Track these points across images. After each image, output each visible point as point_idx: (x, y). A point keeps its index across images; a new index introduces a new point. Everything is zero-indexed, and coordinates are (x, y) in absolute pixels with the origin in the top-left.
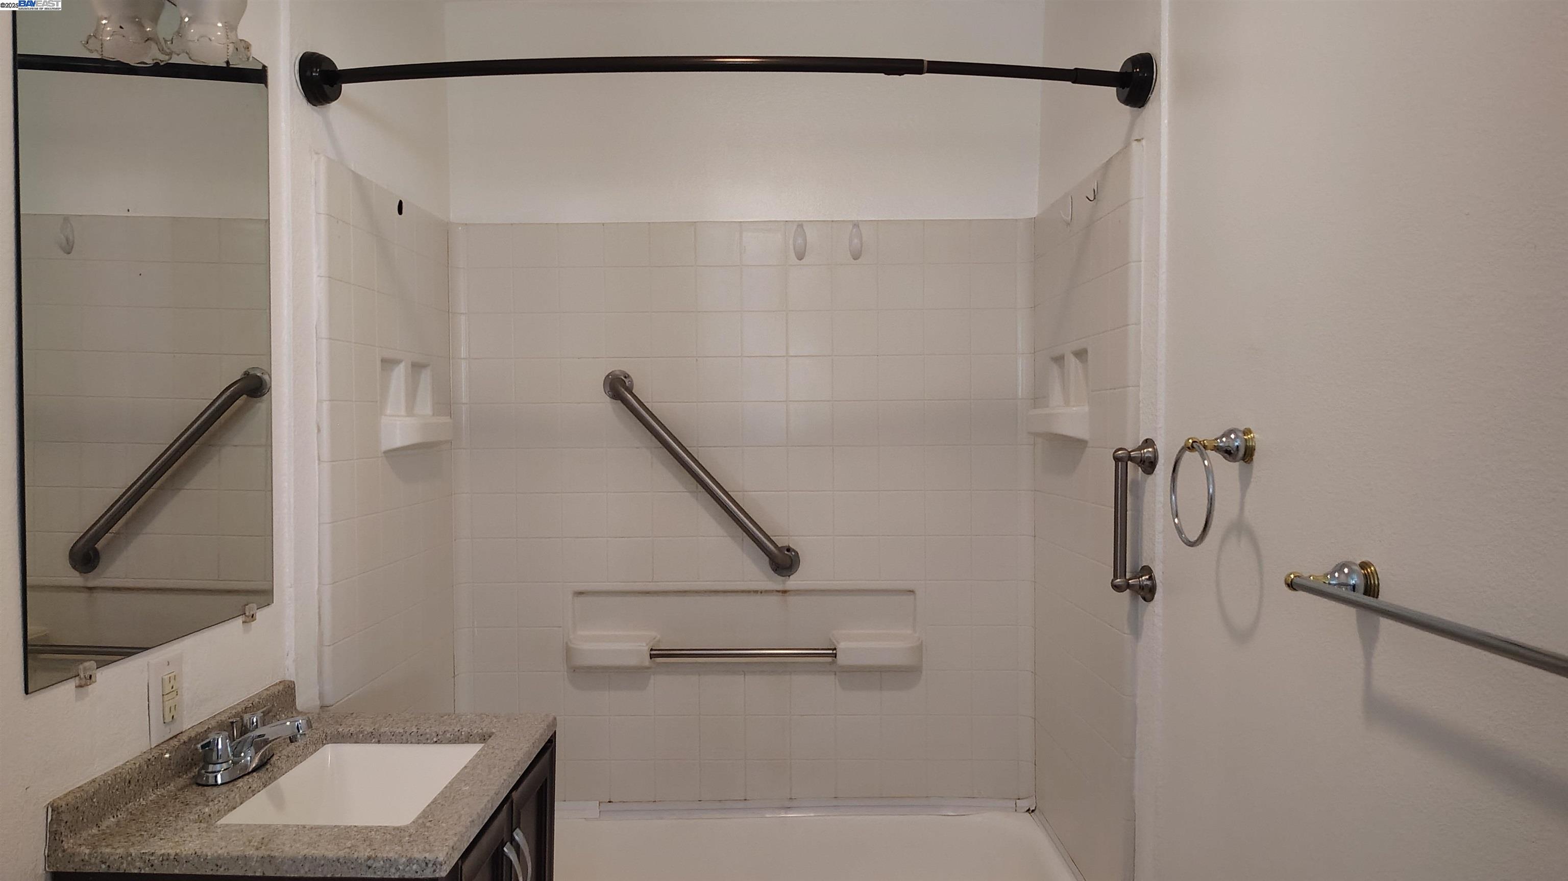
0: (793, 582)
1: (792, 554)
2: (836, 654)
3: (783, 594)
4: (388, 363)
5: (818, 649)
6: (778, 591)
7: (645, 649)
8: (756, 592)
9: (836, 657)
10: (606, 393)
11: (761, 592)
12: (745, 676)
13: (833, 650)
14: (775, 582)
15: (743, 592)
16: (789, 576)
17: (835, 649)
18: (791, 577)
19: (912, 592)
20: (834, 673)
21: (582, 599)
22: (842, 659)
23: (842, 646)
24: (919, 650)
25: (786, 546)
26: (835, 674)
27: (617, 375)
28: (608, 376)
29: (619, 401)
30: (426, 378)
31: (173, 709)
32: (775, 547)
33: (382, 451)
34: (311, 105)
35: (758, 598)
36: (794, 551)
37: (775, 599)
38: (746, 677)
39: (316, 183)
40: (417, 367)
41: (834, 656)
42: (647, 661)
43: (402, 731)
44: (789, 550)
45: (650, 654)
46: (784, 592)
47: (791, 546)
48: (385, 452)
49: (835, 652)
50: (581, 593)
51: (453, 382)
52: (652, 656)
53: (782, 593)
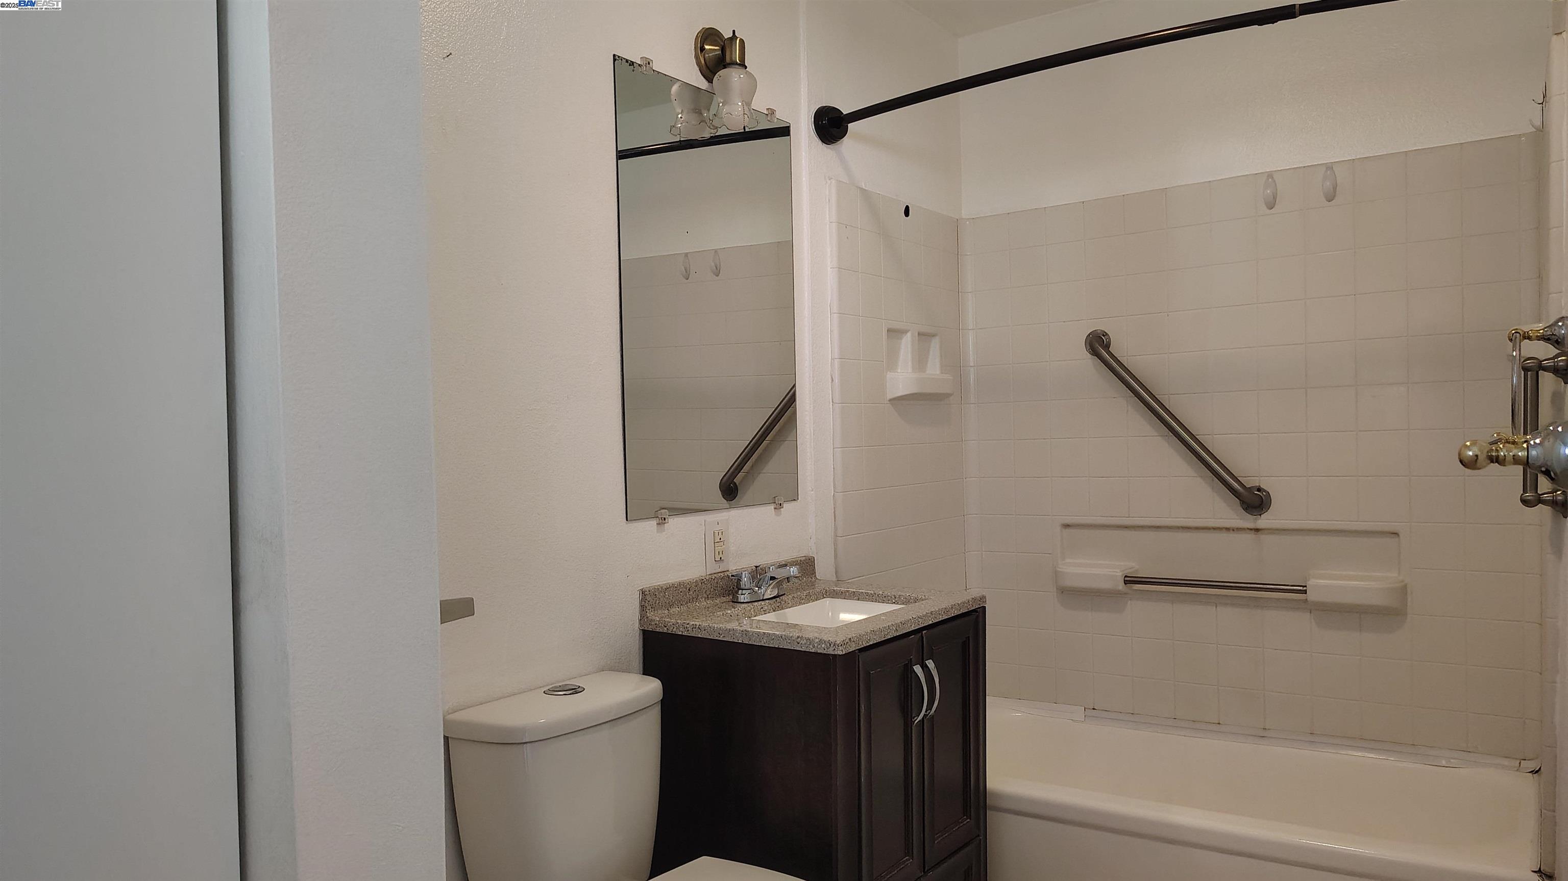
0: (1264, 521)
1: (1263, 494)
2: (1306, 591)
3: (1256, 533)
4: (894, 333)
5: (1288, 585)
6: (1251, 529)
7: (1119, 574)
8: (1228, 529)
9: (1306, 593)
10: (1087, 351)
11: (1233, 530)
12: (1216, 607)
13: (1303, 587)
14: (1247, 521)
15: (1214, 529)
16: (1260, 515)
17: (1306, 586)
18: (1262, 516)
19: (1396, 534)
20: (1309, 611)
21: (1068, 530)
22: (1312, 596)
23: (1312, 583)
24: (1403, 591)
25: (1256, 486)
26: (1311, 613)
27: (1098, 334)
28: (1089, 335)
29: (1096, 357)
30: (935, 344)
31: (721, 553)
32: (1243, 488)
33: (888, 398)
34: (825, 145)
35: (1232, 536)
36: (1265, 491)
37: (1250, 536)
38: (1218, 608)
39: (829, 200)
40: (924, 337)
41: (1305, 592)
42: (1121, 586)
43: (873, 593)
44: (1259, 490)
45: (1124, 580)
46: (1257, 530)
47: (1261, 486)
48: (890, 400)
49: (1305, 588)
50: (1067, 526)
51: (962, 350)
52: (1126, 582)
53: (1255, 531)
